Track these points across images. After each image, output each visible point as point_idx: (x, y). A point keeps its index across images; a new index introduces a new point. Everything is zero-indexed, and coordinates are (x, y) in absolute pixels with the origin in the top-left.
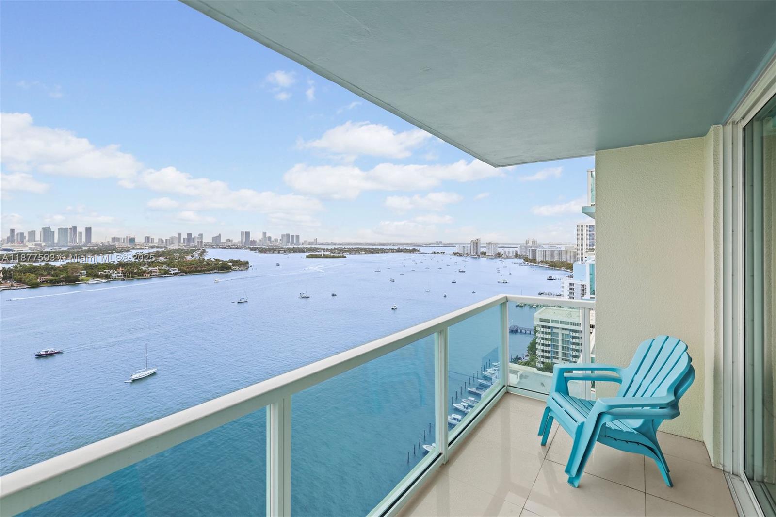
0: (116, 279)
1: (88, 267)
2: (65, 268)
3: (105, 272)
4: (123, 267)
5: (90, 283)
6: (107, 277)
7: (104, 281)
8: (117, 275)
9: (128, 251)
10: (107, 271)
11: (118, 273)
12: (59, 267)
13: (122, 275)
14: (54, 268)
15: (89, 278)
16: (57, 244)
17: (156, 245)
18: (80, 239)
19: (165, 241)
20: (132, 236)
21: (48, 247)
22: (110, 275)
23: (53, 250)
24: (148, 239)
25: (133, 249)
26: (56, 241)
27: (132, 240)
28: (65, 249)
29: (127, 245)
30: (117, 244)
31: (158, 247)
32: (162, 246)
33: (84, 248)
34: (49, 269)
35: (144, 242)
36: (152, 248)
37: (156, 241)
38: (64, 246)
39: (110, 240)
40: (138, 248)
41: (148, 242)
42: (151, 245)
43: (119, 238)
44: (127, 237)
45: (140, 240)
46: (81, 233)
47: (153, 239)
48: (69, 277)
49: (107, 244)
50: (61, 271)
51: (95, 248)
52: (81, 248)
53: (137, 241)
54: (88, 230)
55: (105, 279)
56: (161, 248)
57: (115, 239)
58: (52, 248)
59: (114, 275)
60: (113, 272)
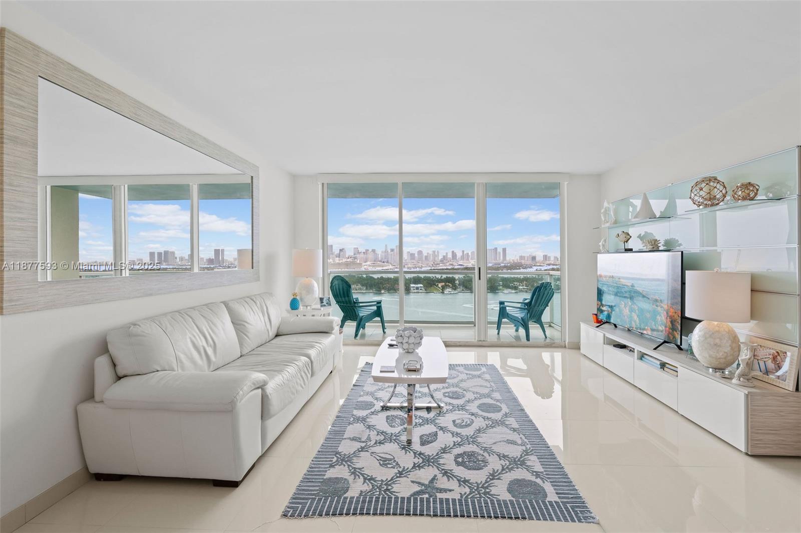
0: (521, 291)
1: (504, 280)
3: (514, 284)
4: (526, 281)
5: (505, 292)
6: (515, 288)
7: (513, 291)
8: (522, 287)
9: (531, 267)
10: (516, 283)
11: (523, 286)
13: (526, 288)
15: (504, 288)
17: (552, 262)
18: (500, 257)
19: (559, 260)
20: (534, 255)
22: (518, 287)
24: (545, 257)
25: (535, 266)
27: (534, 258)
29: (529, 262)
30: (523, 261)
31: (553, 265)
32: (557, 263)
33: (503, 265)
35: (543, 259)
36: (549, 265)
37: (552, 259)
39: (518, 258)
40: (538, 265)
41: (546, 260)
42: (548, 262)
43: (524, 257)
44: (530, 255)
45: (540, 258)
46: (500, 253)
47: (550, 257)
48: (492, 286)
49: (516, 261)
51: (509, 264)
52: (499, 264)
53: (537, 259)
54: (504, 250)
55: (514, 290)
56: (556, 265)
57: (522, 257)
59: (521, 287)
60: (520, 285)
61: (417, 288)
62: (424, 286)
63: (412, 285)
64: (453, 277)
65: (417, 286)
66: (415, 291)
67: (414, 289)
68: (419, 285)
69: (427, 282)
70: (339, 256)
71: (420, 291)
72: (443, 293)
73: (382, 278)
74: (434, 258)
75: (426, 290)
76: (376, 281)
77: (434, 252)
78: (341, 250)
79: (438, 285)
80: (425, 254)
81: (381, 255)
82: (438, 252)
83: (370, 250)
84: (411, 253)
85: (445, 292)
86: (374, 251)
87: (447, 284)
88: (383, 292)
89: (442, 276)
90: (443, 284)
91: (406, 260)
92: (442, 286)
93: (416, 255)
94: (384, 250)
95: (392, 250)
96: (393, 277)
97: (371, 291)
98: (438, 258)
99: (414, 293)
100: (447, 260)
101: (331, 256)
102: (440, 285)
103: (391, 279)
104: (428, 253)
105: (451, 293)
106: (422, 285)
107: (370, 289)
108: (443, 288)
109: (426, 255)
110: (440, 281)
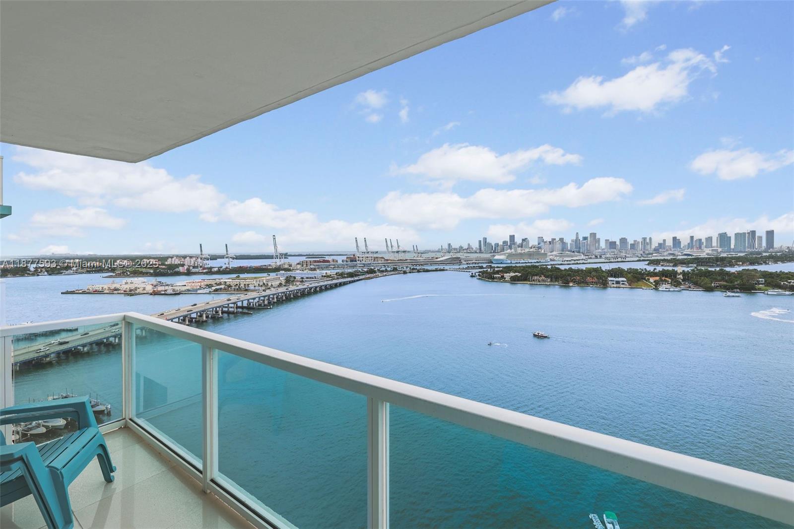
1: (767, 275)
2: (740, 274)
3: (789, 282)
5: (769, 293)
7: (788, 293)
12: (734, 273)
14: (728, 274)
15: (768, 288)
16: (733, 249)
18: (760, 244)
21: (724, 252)
23: (729, 256)
26: (732, 247)
28: (742, 255)
33: (765, 254)
34: (722, 273)
38: (741, 252)
46: (760, 238)
48: (744, 285)
50: (735, 277)
51: (779, 254)
52: (760, 254)
54: (771, 234)
55: (789, 291)
58: (728, 254)
61: (618, 282)
62: (628, 280)
63: (610, 279)
64: (673, 270)
65: (617, 279)
66: (615, 286)
67: (613, 284)
68: (620, 279)
69: (632, 276)
70: (521, 246)
71: (622, 286)
72: (656, 289)
73: (570, 269)
74: (645, 246)
75: (630, 285)
76: (564, 273)
77: (645, 239)
78: (524, 240)
79: (649, 279)
80: (630, 241)
81: (570, 244)
82: (650, 239)
83: (557, 239)
84: (610, 241)
85: (660, 289)
86: (561, 240)
87: (663, 278)
88: (571, 284)
89: (655, 269)
90: (658, 278)
91: (604, 249)
92: (655, 282)
93: (618, 243)
94: (575, 239)
95: (585, 238)
96: (585, 269)
97: (557, 283)
98: (651, 248)
99: (614, 287)
100: (664, 248)
101: (513, 246)
102: (652, 280)
103: (582, 270)
104: (635, 241)
105: (669, 291)
106: (624, 279)
107: (556, 281)
108: (657, 284)
109: (633, 243)
110: (654, 274)
